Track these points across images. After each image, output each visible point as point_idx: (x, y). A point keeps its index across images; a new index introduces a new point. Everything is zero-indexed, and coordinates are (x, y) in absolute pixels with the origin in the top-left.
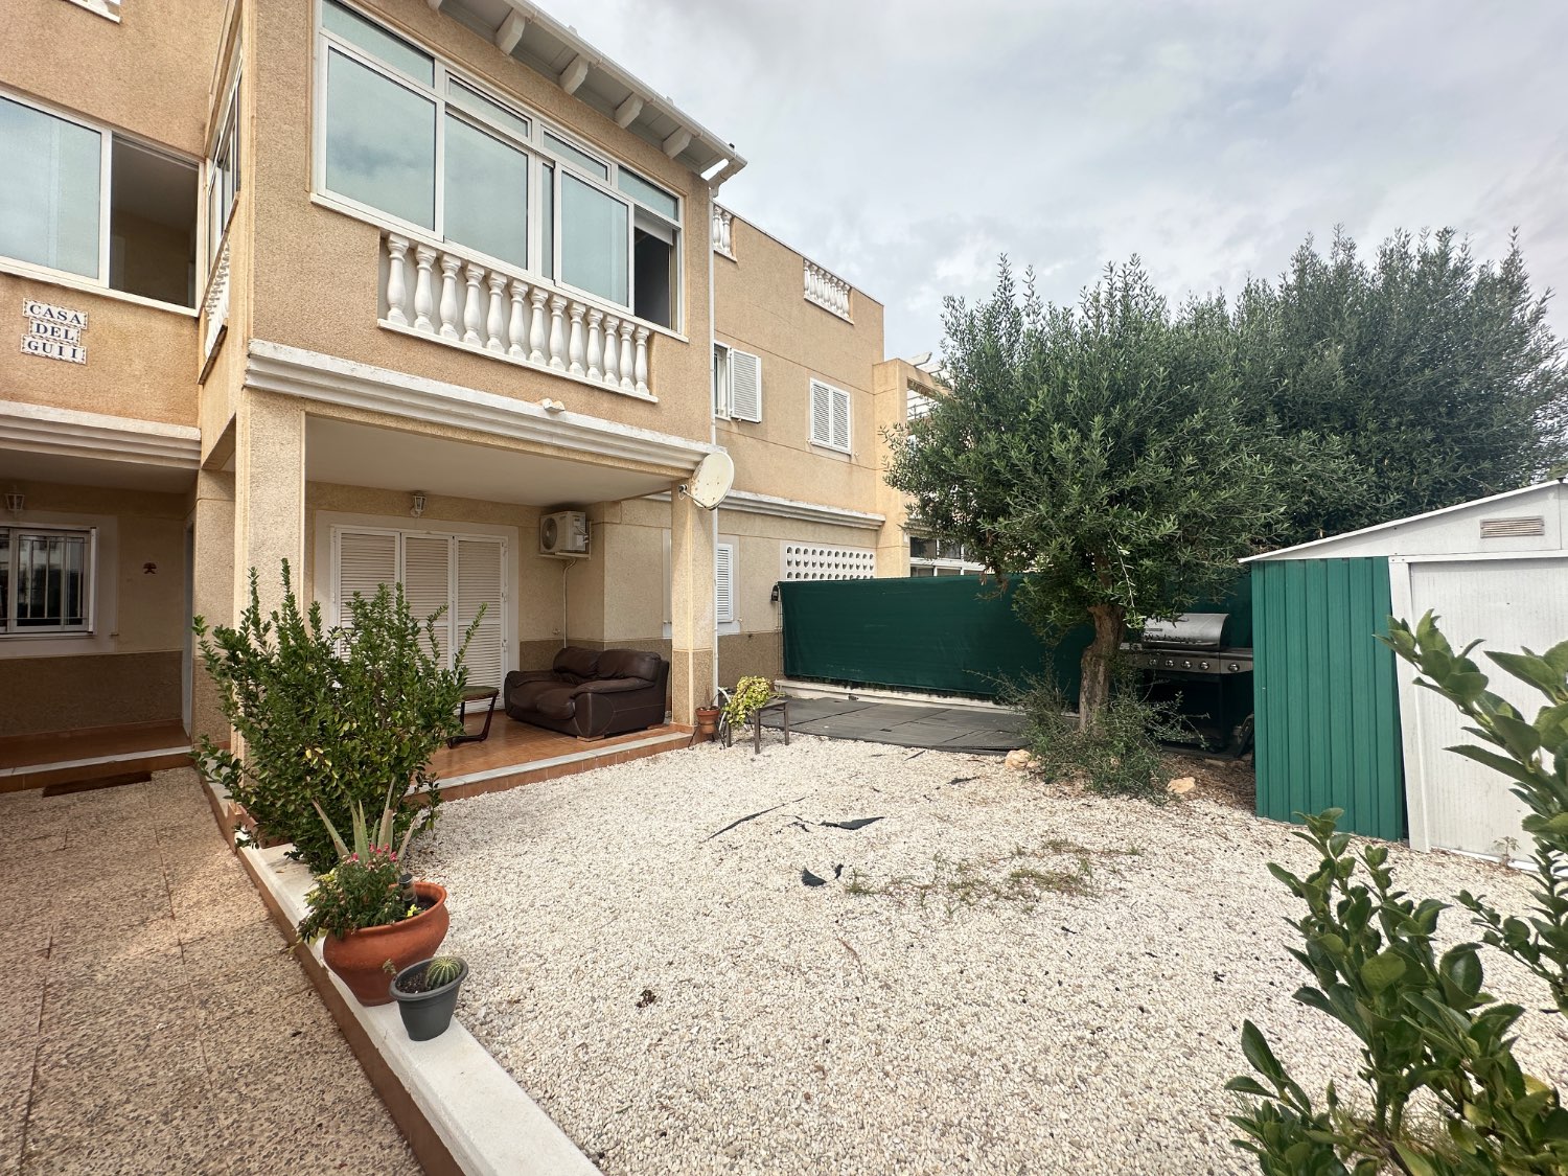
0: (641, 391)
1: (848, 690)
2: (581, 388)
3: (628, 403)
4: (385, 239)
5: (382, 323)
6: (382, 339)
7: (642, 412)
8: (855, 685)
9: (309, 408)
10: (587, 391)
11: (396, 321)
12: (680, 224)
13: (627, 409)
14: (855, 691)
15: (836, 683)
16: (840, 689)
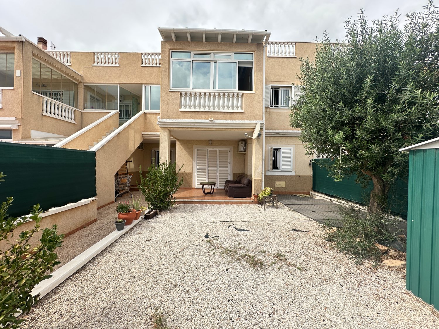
0: (240, 110)
1: (330, 198)
2: (222, 113)
3: (235, 114)
4: (181, 93)
5: (180, 110)
6: (180, 113)
7: (239, 116)
8: (332, 196)
9: (169, 129)
10: (223, 113)
11: (183, 109)
12: (254, 60)
13: (235, 116)
14: (332, 199)
15: (326, 195)
16: (327, 197)
